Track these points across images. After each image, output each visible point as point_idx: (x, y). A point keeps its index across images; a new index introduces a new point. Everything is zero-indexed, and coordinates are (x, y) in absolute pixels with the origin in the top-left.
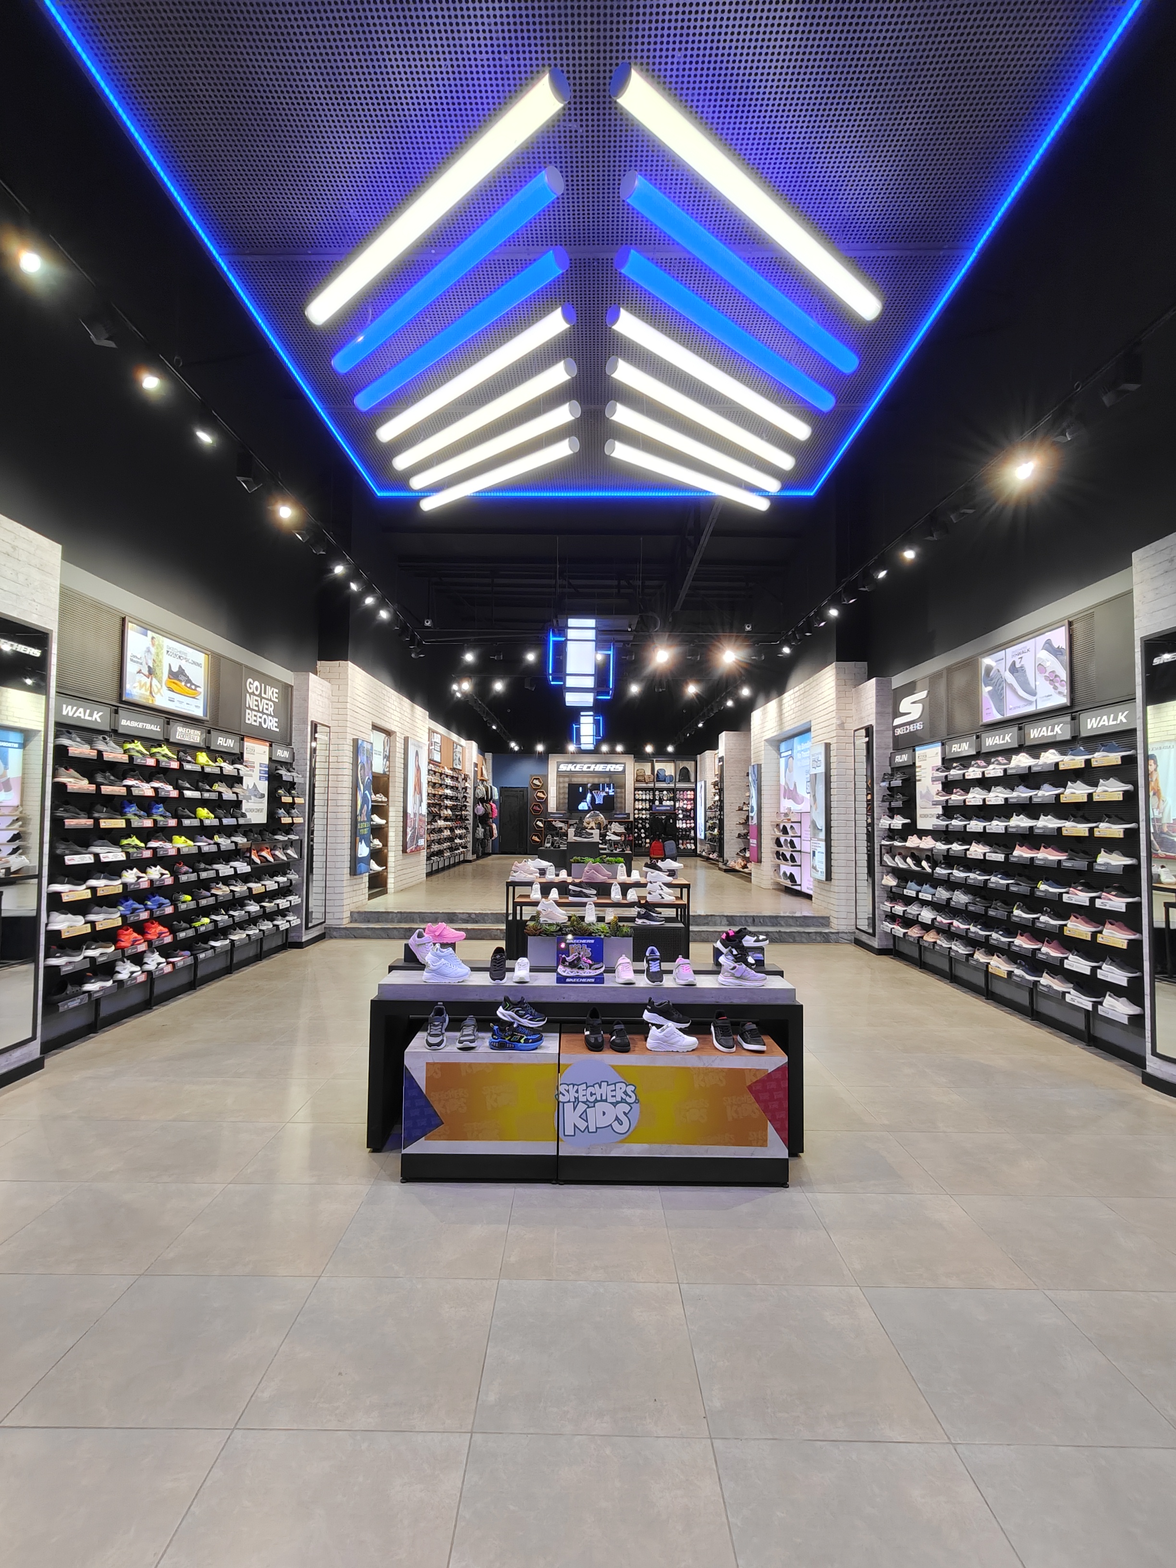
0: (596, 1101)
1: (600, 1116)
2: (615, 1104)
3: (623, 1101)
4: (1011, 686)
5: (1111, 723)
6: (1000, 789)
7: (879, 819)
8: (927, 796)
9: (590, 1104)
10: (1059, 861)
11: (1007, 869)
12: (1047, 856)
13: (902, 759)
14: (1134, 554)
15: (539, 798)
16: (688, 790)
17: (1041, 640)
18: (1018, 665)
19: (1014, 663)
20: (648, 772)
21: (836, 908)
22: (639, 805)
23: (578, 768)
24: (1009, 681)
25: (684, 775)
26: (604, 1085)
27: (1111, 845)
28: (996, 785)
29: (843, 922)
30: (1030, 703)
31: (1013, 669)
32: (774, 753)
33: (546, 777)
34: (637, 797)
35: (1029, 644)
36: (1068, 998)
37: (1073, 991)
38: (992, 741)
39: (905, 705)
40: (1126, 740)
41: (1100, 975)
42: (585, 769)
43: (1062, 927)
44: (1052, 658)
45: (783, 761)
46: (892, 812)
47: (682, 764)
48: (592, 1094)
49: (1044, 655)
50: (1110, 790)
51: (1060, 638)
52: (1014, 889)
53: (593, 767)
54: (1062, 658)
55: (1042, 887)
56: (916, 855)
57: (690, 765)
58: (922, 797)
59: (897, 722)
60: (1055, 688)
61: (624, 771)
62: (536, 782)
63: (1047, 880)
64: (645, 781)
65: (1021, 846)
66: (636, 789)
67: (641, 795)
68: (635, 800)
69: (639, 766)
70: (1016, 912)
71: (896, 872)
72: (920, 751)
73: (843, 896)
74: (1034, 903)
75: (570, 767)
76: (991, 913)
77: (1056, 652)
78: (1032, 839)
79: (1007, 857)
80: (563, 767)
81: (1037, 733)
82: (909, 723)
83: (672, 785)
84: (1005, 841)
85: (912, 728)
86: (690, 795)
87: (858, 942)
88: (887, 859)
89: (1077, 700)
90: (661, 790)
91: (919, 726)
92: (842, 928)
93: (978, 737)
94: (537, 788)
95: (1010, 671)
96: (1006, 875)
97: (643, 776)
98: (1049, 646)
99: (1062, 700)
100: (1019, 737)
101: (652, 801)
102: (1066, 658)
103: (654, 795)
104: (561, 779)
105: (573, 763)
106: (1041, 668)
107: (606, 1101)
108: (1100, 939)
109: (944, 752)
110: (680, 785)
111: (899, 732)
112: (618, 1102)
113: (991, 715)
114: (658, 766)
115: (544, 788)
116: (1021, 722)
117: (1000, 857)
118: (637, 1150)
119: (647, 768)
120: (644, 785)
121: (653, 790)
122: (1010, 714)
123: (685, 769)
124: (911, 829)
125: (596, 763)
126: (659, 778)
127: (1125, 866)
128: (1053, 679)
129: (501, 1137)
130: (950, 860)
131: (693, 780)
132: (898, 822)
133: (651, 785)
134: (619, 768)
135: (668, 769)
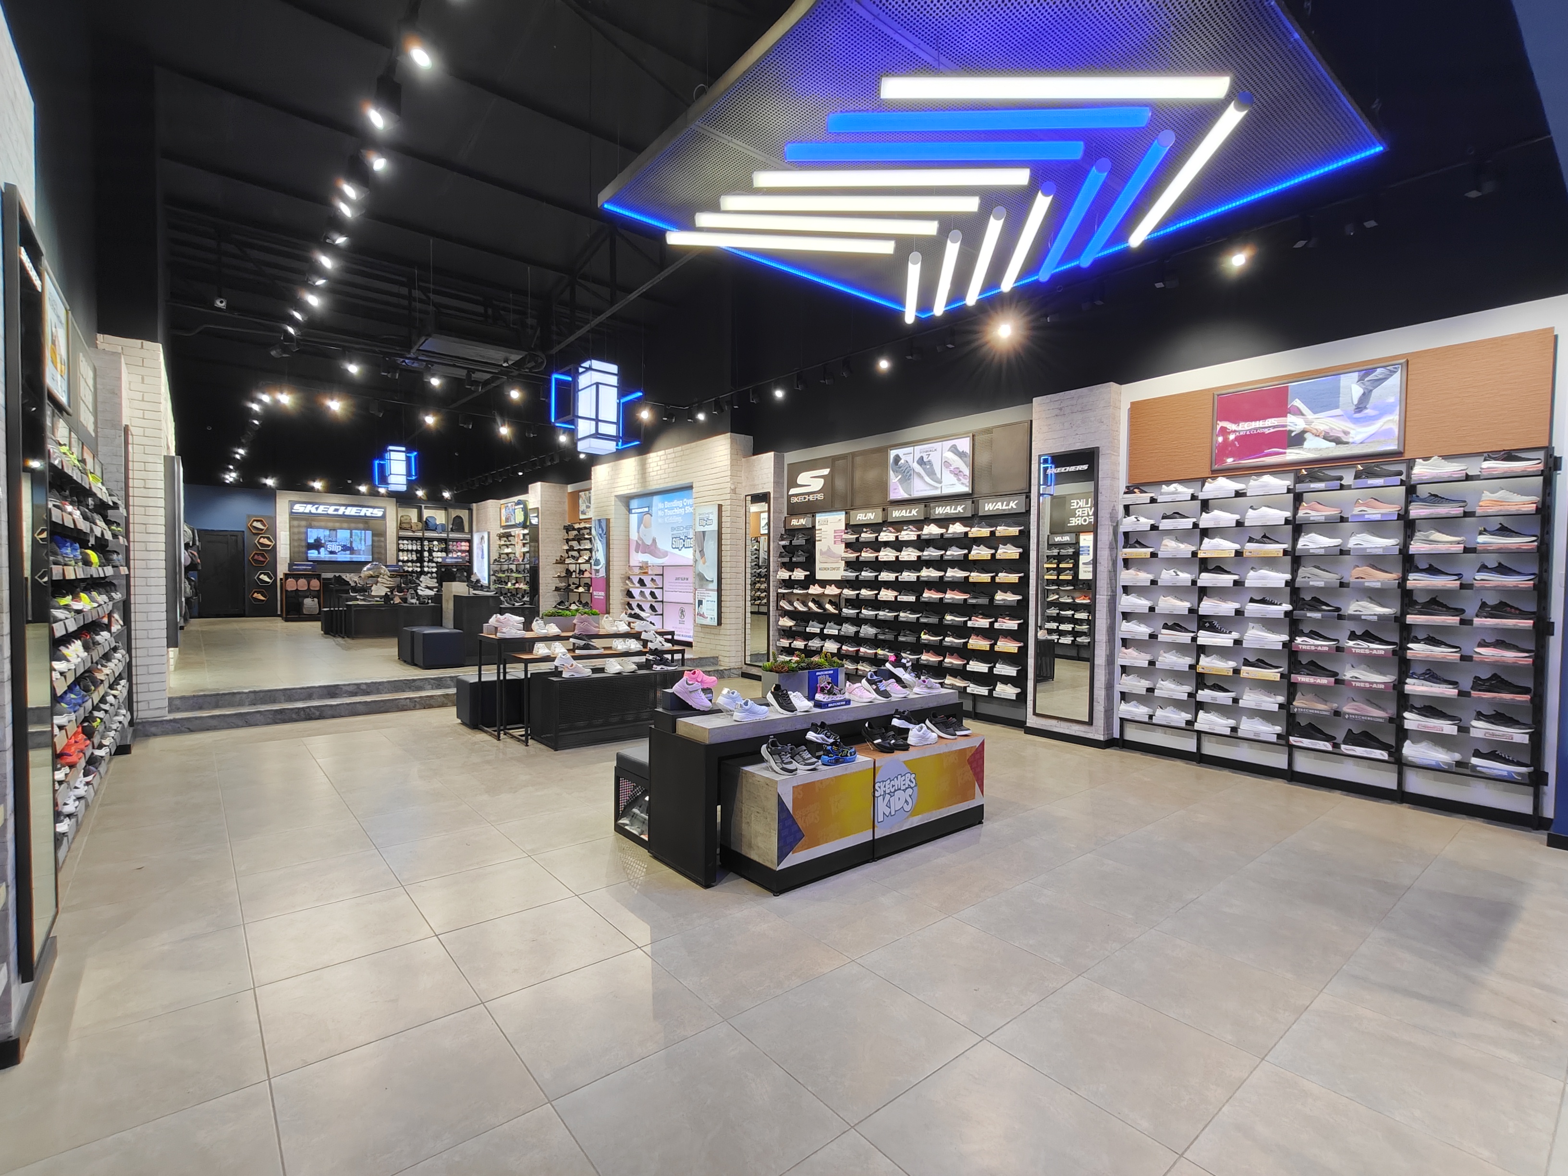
0: (895, 791)
1: (899, 801)
2: (904, 790)
3: (909, 787)
4: (919, 475)
5: (1004, 507)
6: (910, 549)
7: (776, 572)
8: (829, 553)
9: (892, 794)
10: (965, 600)
11: (918, 607)
12: (952, 596)
13: (798, 522)
14: (1034, 399)
15: (262, 545)
16: (462, 540)
17: (948, 444)
18: (925, 460)
19: (922, 458)
20: (415, 519)
21: (727, 648)
22: (404, 557)
23: (321, 509)
24: (916, 470)
25: (458, 524)
26: (899, 776)
27: (1007, 587)
28: (907, 547)
29: (733, 660)
30: (936, 488)
31: (921, 461)
32: (623, 510)
33: (273, 519)
34: (401, 547)
35: (937, 445)
36: (969, 690)
37: (971, 685)
38: (897, 514)
39: (803, 478)
40: (1021, 519)
41: (996, 671)
42: (331, 510)
43: (966, 644)
44: (956, 458)
45: (634, 518)
46: (790, 566)
47: (454, 513)
48: (893, 786)
49: (950, 456)
50: (1009, 552)
51: (964, 444)
52: (923, 620)
53: (341, 510)
54: (965, 459)
55: (949, 618)
56: (817, 600)
57: (464, 514)
58: (822, 553)
59: (793, 491)
60: (959, 480)
61: (384, 517)
62: (258, 525)
63: (952, 613)
64: (410, 529)
65: (930, 590)
66: (400, 538)
67: (406, 545)
68: (399, 550)
69: (403, 512)
70: (923, 636)
71: (793, 615)
72: (819, 517)
73: (733, 638)
74: (940, 629)
75: (309, 508)
76: (901, 639)
77: (961, 455)
78: (941, 585)
79: (918, 598)
80: (299, 508)
81: (940, 511)
82: (809, 494)
83: (444, 535)
84: (918, 587)
85: (811, 498)
86: (465, 546)
87: (745, 675)
88: (784, 604)
89: (976, 490)
90: (431, 540)
91: (820, 497)
92: (733, 665)
93: (884, 510)
94: (258, 532)
95: (918, 462)
96: (913, 611)
97: (410, 523)
98: (954, 449)
99: (966, 489)
100: (926, 512)
101: (420, 552)
102: (969, 460)
103: (422, 545)
104: (295, 523)
105: (313, 504)
106: (947, 464)
107: (900, 789)
108: (996, 649)
109: (848, 519)
110: (452, 535)
111: (794, 500)
112: (907, 788)
113: (898, 492)
114: (427, 513)
115: (272, 532)
116: (927, 501)
117: (912, 599)
118: (916, 821)
119: (413, 514)
120: (409, 534)
121: (421, 540)
122: (917, 494)
123: (458, 517)
124: (811, 580)
125: (347, 506)
126: (427, 525)
127: (1018, 600)
128: (957, 473)
129: (842, 835)
130: (856, 603)
131: (467, 529)
132: (799, 574)
133: (419, 534)
134: (378, 513)
135: (439, 517)
